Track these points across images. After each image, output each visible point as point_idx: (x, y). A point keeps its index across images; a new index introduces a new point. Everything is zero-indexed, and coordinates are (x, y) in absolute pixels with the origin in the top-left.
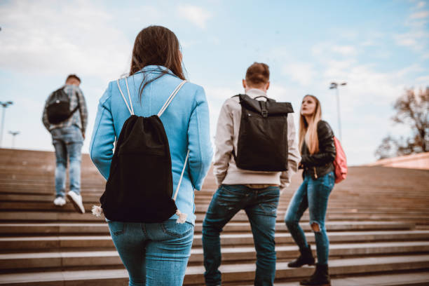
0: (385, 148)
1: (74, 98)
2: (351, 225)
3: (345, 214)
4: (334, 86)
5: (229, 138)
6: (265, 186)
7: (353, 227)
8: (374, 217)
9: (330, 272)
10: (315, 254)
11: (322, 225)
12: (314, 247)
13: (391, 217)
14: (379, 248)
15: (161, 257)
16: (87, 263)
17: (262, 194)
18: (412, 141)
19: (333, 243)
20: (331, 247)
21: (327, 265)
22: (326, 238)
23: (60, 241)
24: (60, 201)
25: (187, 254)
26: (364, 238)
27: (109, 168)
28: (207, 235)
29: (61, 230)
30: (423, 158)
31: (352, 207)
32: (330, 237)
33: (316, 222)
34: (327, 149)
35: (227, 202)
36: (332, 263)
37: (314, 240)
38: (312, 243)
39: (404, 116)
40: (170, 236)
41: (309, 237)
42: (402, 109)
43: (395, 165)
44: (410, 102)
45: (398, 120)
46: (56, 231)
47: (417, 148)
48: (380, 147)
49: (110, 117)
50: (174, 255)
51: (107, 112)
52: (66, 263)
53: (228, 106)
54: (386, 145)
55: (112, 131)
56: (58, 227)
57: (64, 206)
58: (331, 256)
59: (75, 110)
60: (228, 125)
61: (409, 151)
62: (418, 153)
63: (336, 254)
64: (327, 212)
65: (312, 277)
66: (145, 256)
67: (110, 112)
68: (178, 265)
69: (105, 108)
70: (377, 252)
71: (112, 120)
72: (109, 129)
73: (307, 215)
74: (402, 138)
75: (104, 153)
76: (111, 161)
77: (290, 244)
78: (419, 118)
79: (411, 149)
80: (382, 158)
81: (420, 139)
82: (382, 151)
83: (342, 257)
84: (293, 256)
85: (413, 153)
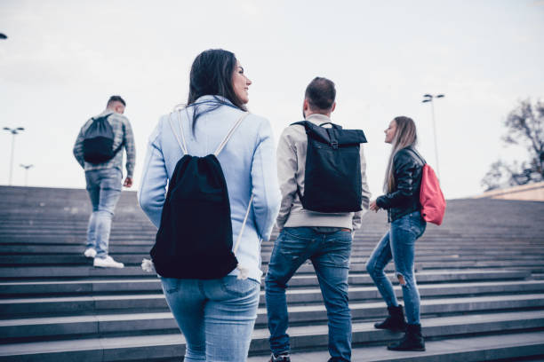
0: (495, 176)
1: (119, 132)
2: (450, 275)
3: (444, 261)
4: (428, 98)
5: (293, 176)
6: (335, 230)
7: (453, 278)
8: (479, 264)
9: (424, 334)
13: (502, 263)
15: (221, 320)
17: (331, 240)
18: (528, 166)
20: (423, 303)
21: (419, 325)
22: (415, 292)
23: (94, 302)
25: (253, 315)
26: (466, 292)
27: (160, 216)
28: (271, 291)
29: (95, 289)
35: (291, 249)
36: (425, 323)
40: (230, 295)
41: (397, 291)
42: (516, 126)
43: (507, 197)
44: (525, 117)
45: (510, 140)
47: (536, 176)
48: (488, 174)
49: (160, 157)
50: (236, 317)
51: (157, 152)
52: (103, 329)
53: (289, 137)
54: (495, 172)
55: (164, 174)
56: (91, 285)
58: (422, 314)
59: (119, 149)
60: (291, 160)
61: (525, 179)
62: (536, 181)
63: (432, 311)
65: (402, 340)
66: (204, 318)
67: (161, 151)
68: (241, 328)
69: (155, 147)
70: (482, 308)
71: (163, 161)
72: (161, 172)
74: (515, 162)
75: (154, 198)
76: (161, 208)
77: (376, 300)
78: (537, 137)
79: (528, 176)
80: (490, 189)
81: (539, 164)
82: (490, 179)
83: (440, 315)
84: (380, 315)
85: (531, 182)
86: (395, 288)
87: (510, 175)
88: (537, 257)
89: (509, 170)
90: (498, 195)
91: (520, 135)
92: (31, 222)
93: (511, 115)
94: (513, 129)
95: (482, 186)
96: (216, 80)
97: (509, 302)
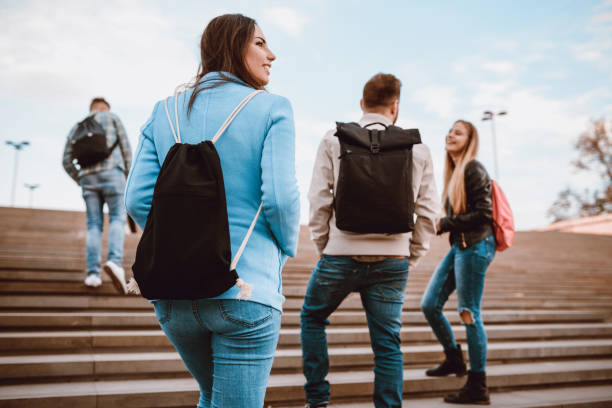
0: (563, 205)
1: (110, 129)
2: (517, 316)
3: (507, 300)
4: (488, 116)
5: (325, 187)
6: (381, 259)
7: (520, 318)
8: (548, 305)
9: (489, 384)
10: (467, 356)
11: (477, 314)
12: (465, 347)
13: (574, 304)
14: (560, 349)
15: (230, 359)
16: (132, 370)
17: (377, 270)
18: (602, 196)
19: (492, 340)
20: (490, 347)
21: (483, 373)
22: (482, 333)
23: (92, 338)
24: (93, 280)
26: (536, 335)
28: (307, 328)
29: (95, 322)
31: (516, 289)
32: (488, 332)
33: (467, 309)
34: (478, 206)
35: (329, 279)
36: (491, 371)
37: (464, 337)
38: (463, 341)
39: (589, 159)
41: (457, 332)
42: (588, 150)
43: (577, 230)
44: (598, 139)
45: (581, 166)
46: (87, 323)
48: (555, 204)
50: (247, 356)
51: (147, 143)
52: (100, 370)
54: (563, 201)
56: (90, 318)
57: (99, 287)
58: (489, 360)
59: (115, 146)
60: (324, 168)
61: (597, 210)
63: (497, 357)
64: (483, 297)
65: (462, 390)
66: (212, 359)
67: (153, 142)
68: (253, 370)
69: (146, 137)
70: (556, 354)
71: (155, 153)
72: (152, 167)
73: (454, 299)
74: (587, 191)
75: (143, 200)
77: (430, 342)
79: (601, 206)
80: (558, 220)
82: (558, 210)
83: (505, 361)
84: (434, 360)
85: (604, 213)
86: (454, 329)
87: (580, 205)
89: (579, 200)
90: (567, 227)
91: (592, 160)
93: (582, 137)
94: (583, 153)
95: (548, 217)
96: (222, 53)
97: (589, 348)
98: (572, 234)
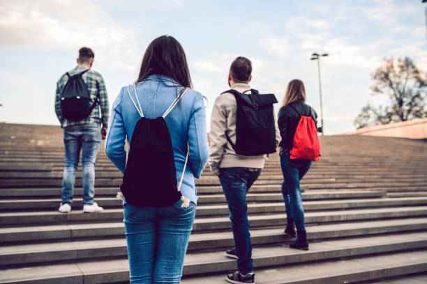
0: (365, 117)
1: (94, 90)
2: (328, 195)
3: (324, 183)
4: (315, 57)
7: (330, 197)
8: (350, 185)
13: (367, 185)
14: (353, 215)
18: (390, 110)
25: (189, 228)
26: (339, 207)
30: (400, 126)
31: (331, 176)
42: (382, 79)
43: (373, 134)
44: (389, 72)
45: (377, 90)
47: (395, 117)
48: (360, 116)
49: (120, 119)
50: (180, 230)
51: (118, 116)
52: (75, 235)
54: (365, 114)
55: (123, 132)
58: (307, 223)
61: (387, 120)
62: (396, 121)
63: (314, 221)
67: (121, 115)
69: (117, 112)
70: (350, 218)
71: (122, 122)
72: (120, 130)
74: (381, 107)
75: (116, 150)
78: (397, 88)
79: (389, 117)
80: (361, 127)
81: (398, 109)
82: (361, 120)
83: (319, 224)
85: (392, 122)
87: (376, 116)
88: (394, 180)
89: (375, 113)
90: (367, 132)
91: (385, 86)
92: (7, 152)
93: (378, 70)
94: (379, 81)
95: (355, 125)
97: (370, 214)
98: (371, 137)
